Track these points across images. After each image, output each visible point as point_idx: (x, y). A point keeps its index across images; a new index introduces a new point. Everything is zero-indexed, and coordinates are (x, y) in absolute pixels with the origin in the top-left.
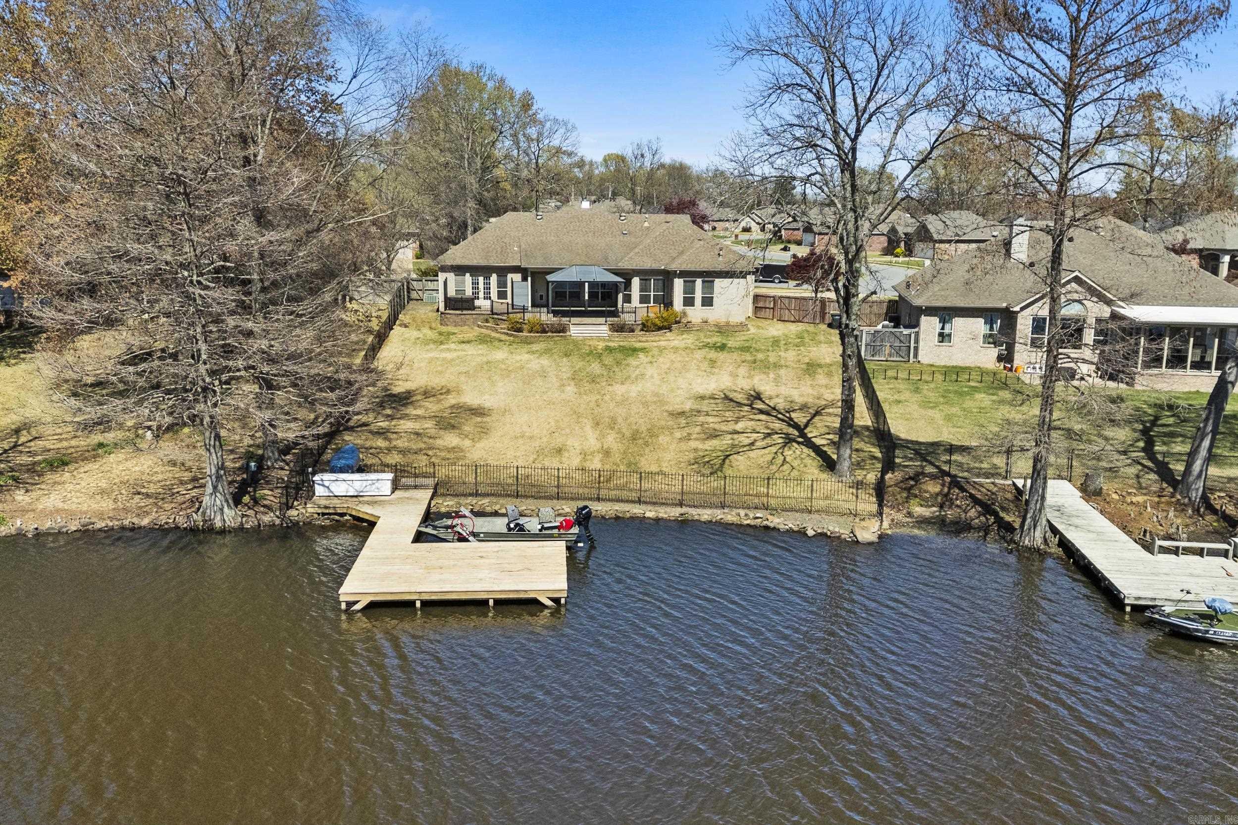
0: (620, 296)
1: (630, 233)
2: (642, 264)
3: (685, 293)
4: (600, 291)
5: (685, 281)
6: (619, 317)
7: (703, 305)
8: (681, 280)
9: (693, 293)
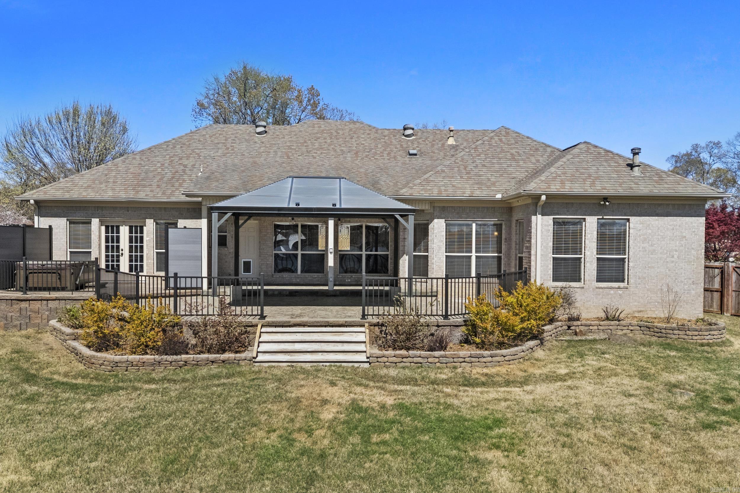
0: (404, 263)
1: (422, 153)
2: (450, 191)
3: (556, 249)
4: (364, 253)
5: (556, 222)
6: (399, 303)
7: (599, 279)
8: (549, 220)
9: (578, 250)
